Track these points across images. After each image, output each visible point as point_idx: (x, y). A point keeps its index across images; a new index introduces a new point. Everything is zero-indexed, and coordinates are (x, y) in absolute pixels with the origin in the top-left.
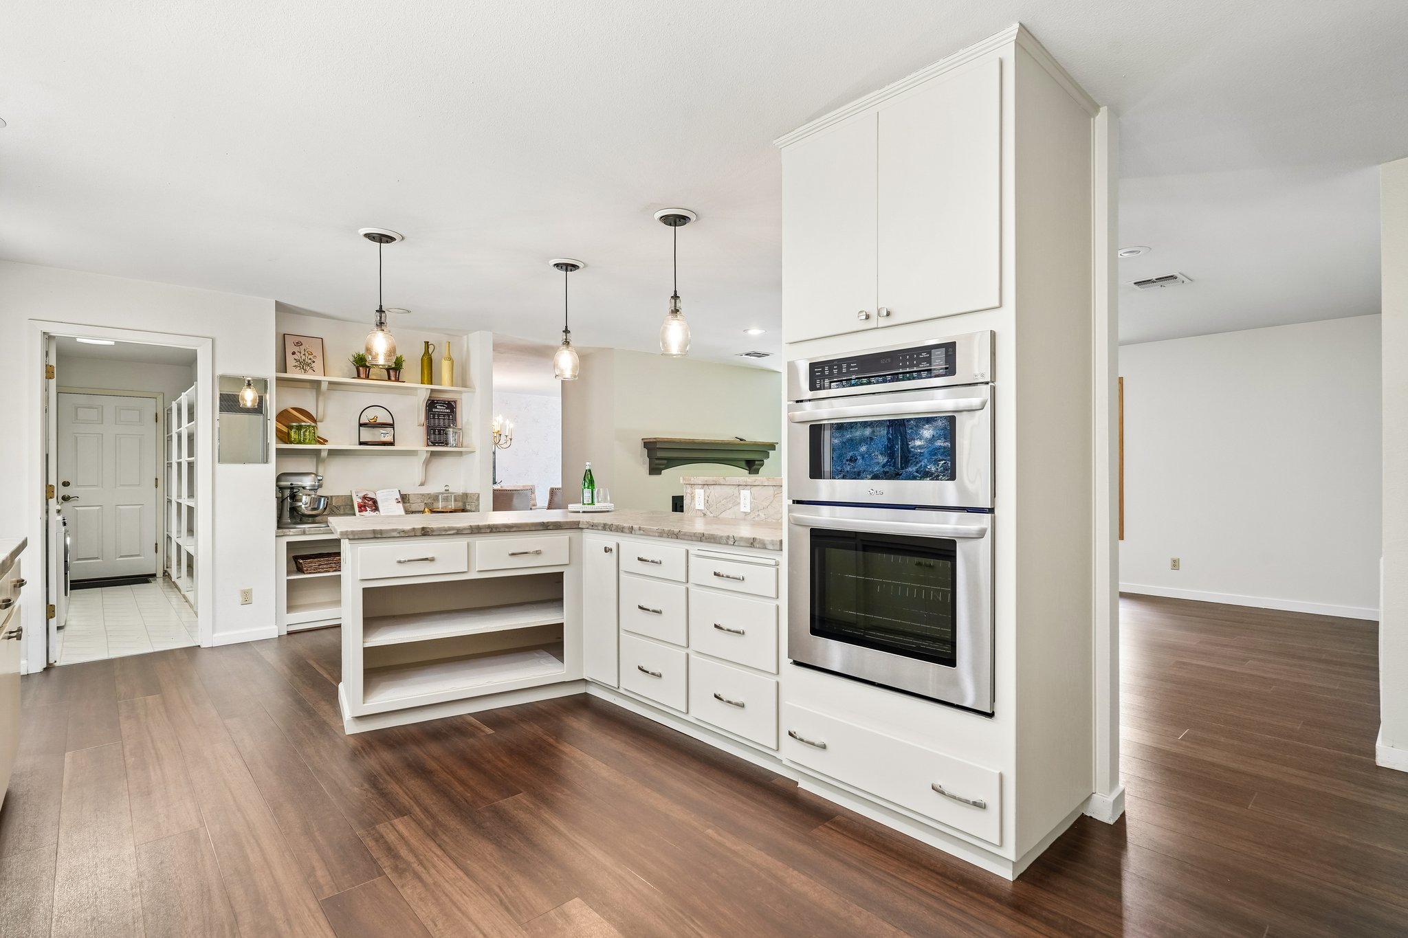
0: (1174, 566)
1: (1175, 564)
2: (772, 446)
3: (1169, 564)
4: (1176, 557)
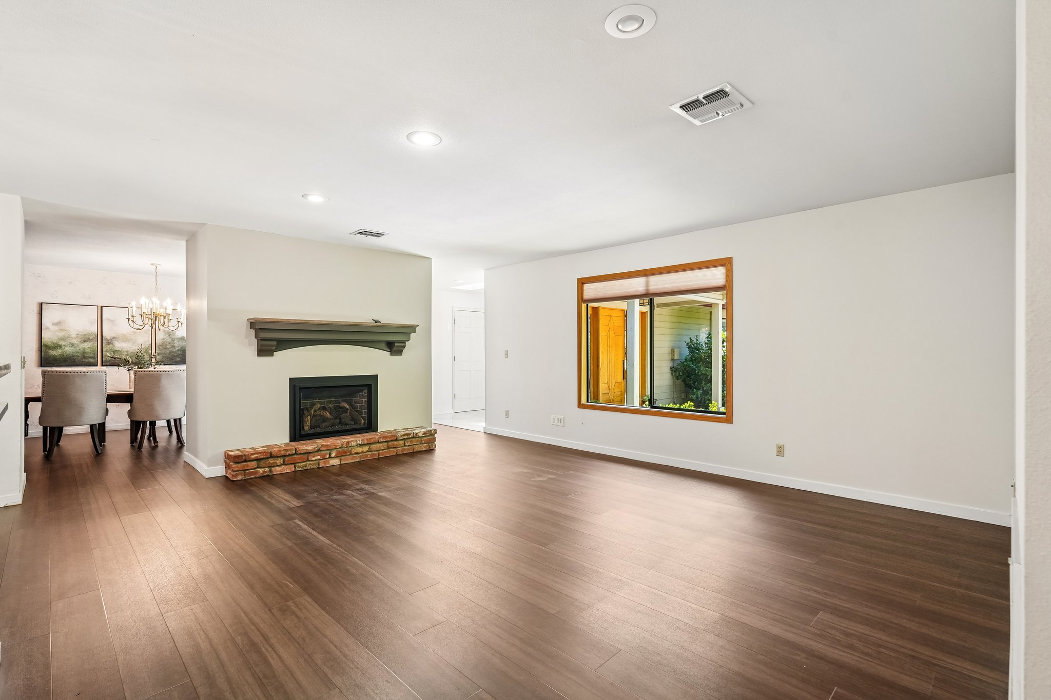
0: (779, 452)
1: (780, 451)
2: (413, 328)
3: (774, 450)
4: (781, 443)
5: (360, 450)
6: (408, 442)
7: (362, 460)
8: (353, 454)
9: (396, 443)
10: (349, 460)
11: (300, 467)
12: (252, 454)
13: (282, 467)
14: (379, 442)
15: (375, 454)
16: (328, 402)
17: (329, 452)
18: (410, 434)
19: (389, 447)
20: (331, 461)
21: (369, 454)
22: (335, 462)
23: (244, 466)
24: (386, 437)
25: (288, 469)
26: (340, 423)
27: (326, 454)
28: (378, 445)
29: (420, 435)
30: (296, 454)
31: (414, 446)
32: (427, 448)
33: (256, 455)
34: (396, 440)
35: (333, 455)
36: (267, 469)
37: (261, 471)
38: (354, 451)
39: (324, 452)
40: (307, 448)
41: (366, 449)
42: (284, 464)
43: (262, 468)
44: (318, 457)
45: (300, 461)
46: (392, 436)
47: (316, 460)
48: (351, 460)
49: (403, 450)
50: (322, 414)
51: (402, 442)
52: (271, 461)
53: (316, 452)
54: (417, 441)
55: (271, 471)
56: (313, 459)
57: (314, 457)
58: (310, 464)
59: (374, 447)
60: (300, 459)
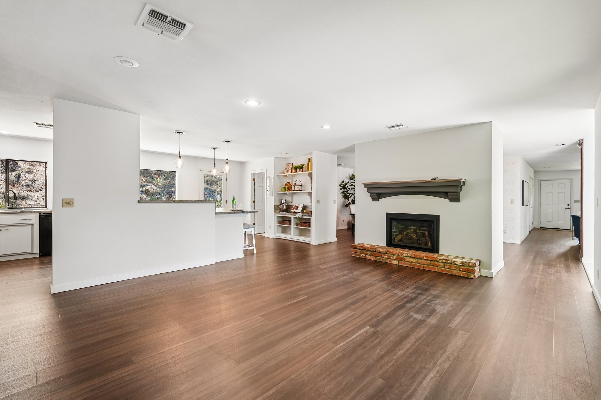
5: (411, 260)
6: (447, 265)
7: (411, 266)
8: (406, 261)
9: (436, 263)
10: (403, 264)
11: (378, 259)
12: (358, 246)
13: (370, 256)
14: (423, 259)
15: (421, 266)
16: (418, 229)
17: (392, 255)
18: (448, 260)
19: (431, 265)
20: (393, 261)
21: (417, 265)
22: (396, 262)
23: (355, 251)
24: (429, 257)
25: (372, 258)
26: (418, 243)
27: (391, 256)
28: (423, 261)
29: (458, 263)
30: (375, 251)
31: (453, 270)
32: (466, 276)
33: (359, 247)
34: (437, 261)
35: (394, 258)
36: (364, 255)
37: (362, 255)
38: (407, 260)
39: (390, 255)
40: (380, 250)
41: (414, 260)
42: (371, 255)
43: (362, 254)
44: (387, 257)
45: (378, 256)
46: (433, 257)
47: (385, 258)
48: (405, 264)
49: (442, 270)
50: (412, 235)
51: (441, 264)
52: (365, 252)
53: (385, 253)
54: (456, 267)
55: (365, 256)
56: (384, 257)
57: (384, 256)
58: (382, 259)
59: (420, 261)
60: (378, 255)
